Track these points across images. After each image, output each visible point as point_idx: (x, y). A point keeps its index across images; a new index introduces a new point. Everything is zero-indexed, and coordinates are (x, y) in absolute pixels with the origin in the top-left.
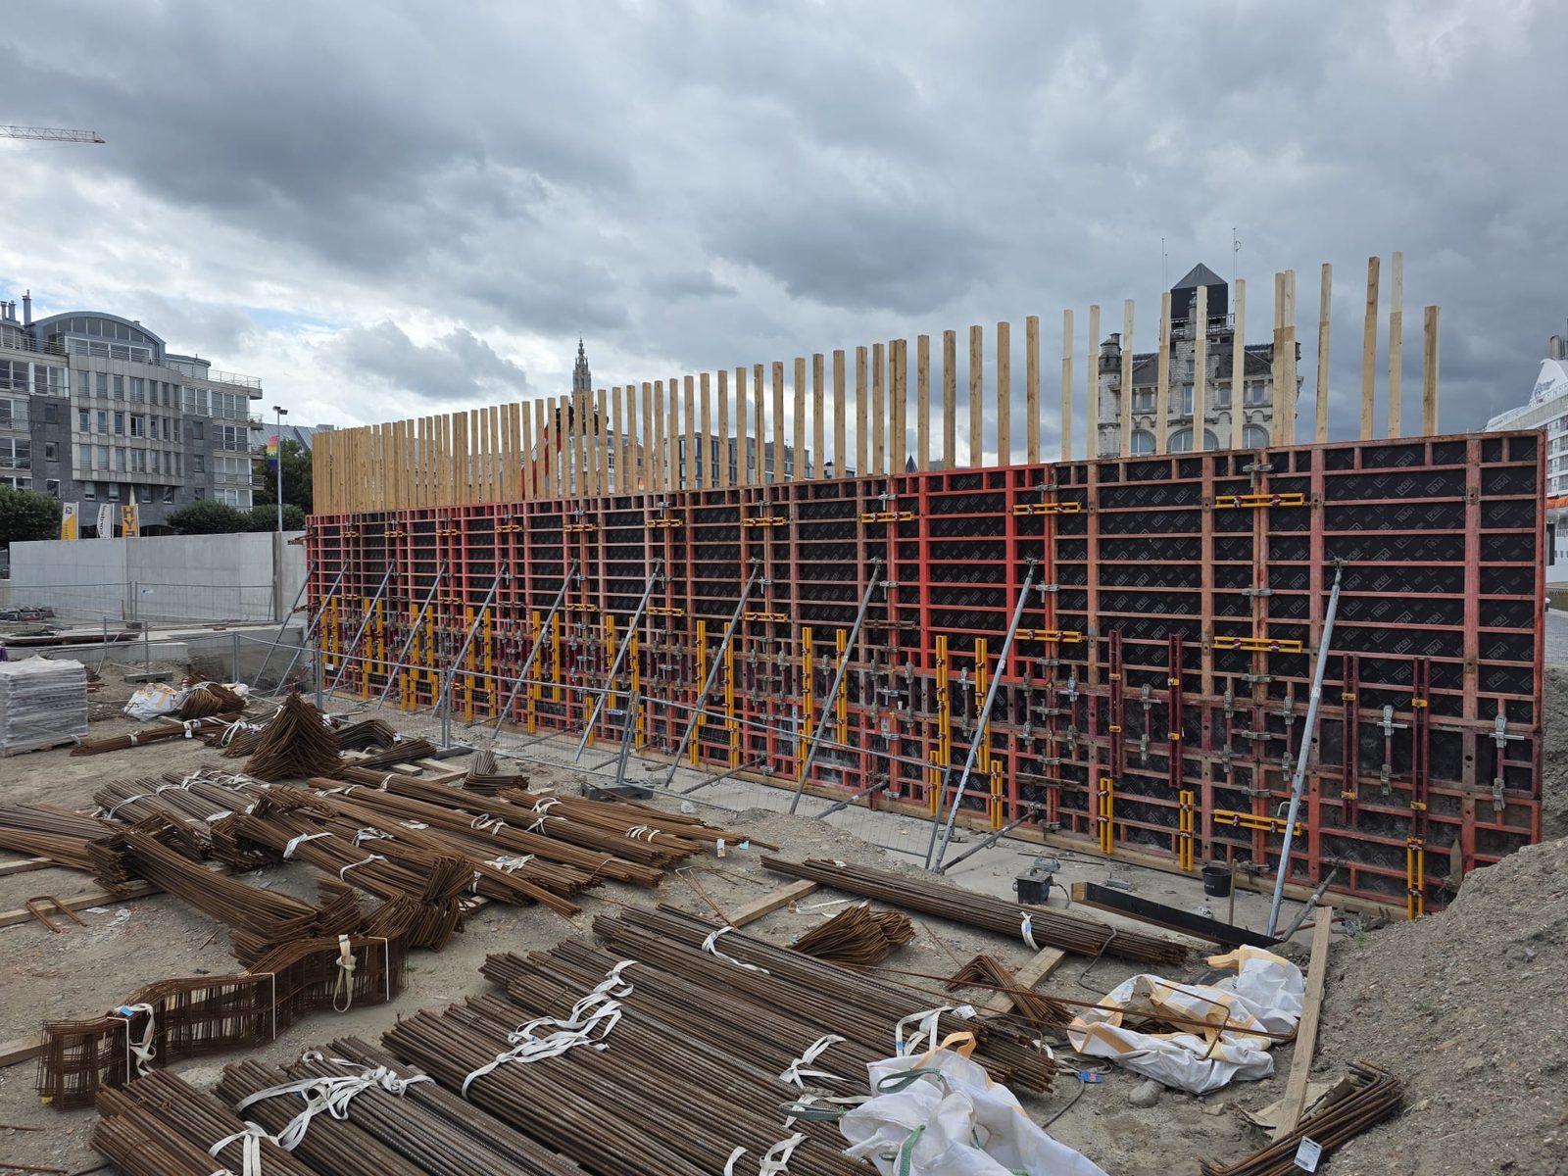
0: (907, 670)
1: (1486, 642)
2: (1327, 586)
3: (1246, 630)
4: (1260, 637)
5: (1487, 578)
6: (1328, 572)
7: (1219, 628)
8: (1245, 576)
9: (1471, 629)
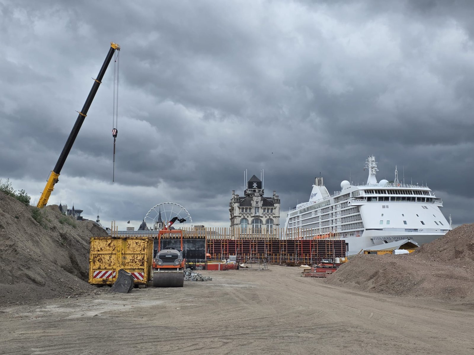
0: (301, 257)
1: (343, 252)
2: (334, 249)
3: (329, 252)
4: (330, 253)
5: (343, 249)
6: (334, 248)
7: (327, 252)
8: (329, 249)
9: (342, 252)
